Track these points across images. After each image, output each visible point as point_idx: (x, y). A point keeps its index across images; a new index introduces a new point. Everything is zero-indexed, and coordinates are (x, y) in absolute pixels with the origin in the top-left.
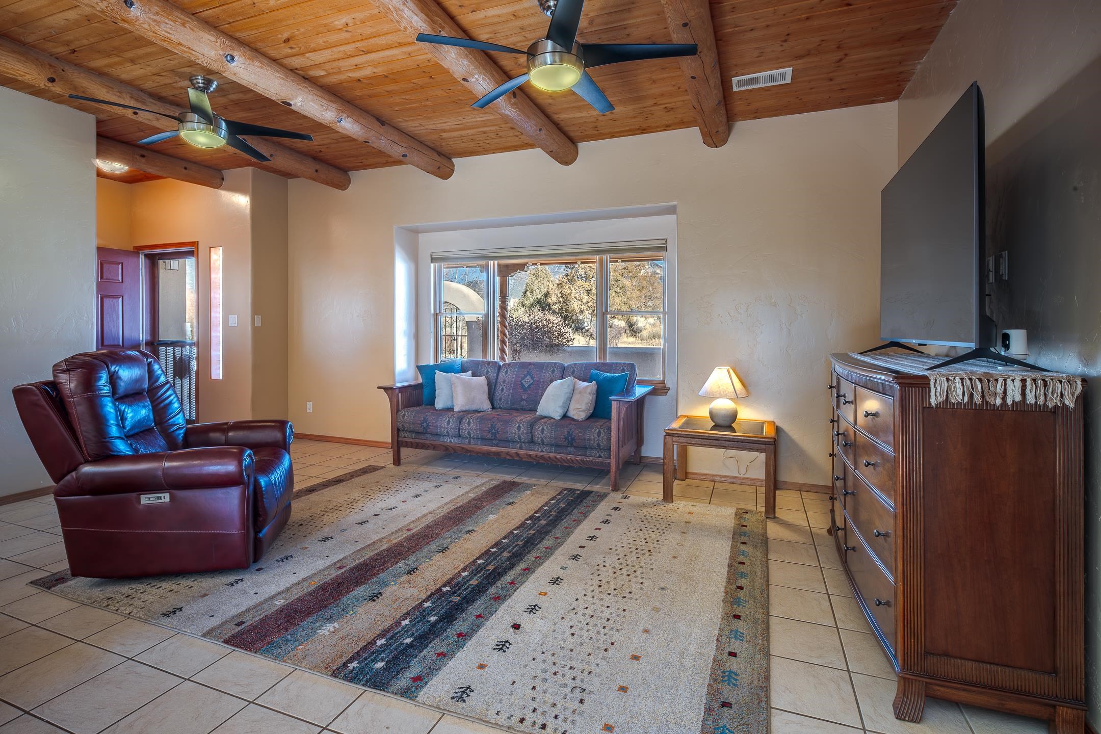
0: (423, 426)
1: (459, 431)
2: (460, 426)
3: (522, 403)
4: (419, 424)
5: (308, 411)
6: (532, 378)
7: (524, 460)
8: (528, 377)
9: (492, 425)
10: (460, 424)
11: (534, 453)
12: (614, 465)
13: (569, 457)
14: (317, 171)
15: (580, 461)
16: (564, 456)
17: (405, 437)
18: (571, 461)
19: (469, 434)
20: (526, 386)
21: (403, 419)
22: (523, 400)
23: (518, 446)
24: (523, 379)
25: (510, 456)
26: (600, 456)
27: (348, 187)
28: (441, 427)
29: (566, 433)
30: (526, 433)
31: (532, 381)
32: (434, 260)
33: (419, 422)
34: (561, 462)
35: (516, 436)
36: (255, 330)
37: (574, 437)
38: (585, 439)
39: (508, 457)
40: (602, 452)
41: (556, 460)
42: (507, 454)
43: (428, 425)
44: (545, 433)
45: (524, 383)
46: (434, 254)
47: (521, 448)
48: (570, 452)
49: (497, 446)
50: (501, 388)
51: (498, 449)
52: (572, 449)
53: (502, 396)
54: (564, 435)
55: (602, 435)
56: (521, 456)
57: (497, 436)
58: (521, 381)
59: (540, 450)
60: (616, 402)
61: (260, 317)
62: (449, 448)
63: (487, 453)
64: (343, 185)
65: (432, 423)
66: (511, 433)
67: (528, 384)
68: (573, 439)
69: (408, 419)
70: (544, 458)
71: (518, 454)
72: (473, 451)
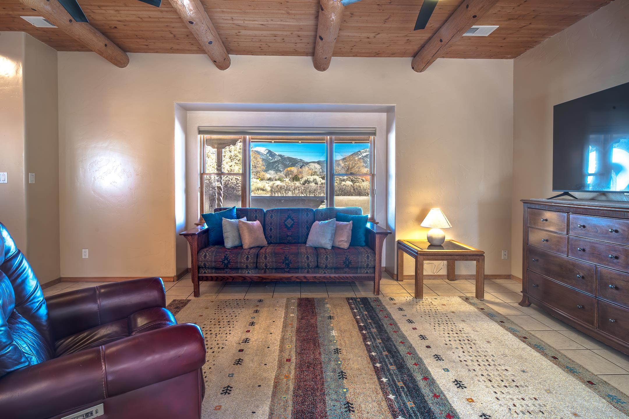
0: (225, 263)
1: (256, 264)
2: (257, 260)
3: (288, 238)
4: (220, 262)
5: (83, 257)
6: (293, 220)
7: (310, 281)
8: (289, 219)
9: (285, 257)
10: (257, 259)
11: (318, 275)
12: (378, 277)
13: (344, 275)
14: (106, 45)
15: (353, 278)
16: (342, 275)
17: (205, 273)
18: (346, 278)
19: (266, 266)
20: (289, 226)
21: (205, 258)
22: (289, 236)
23: (306, 271)
24: (286, 221)
25: (299, 279)
26: (367, 273)
27: (126, 66)
28: (241, 263)
29: (344, 259)
30: (314, 261)
31: (293, 222)
32: (200, 132)
33: (221, 260)
34: (339, 279)
35: (306, 264)
36: (29, 186)
37: (350, 262)
38: (358, 262)
39: (298, 280)
40: (368, 270)
41: (336, 278)
42: (297, 278)
43: (229, 262)
44: (329, 260)
45: (287, 224)
46: (201, 128)
47: (308, 272)
48: (346, 272)
49: (289, 272)
50: (269, 228)
51: (289, 275)
52: (347, 269)
53: (272, 234)
54: (343, 261)
55: (370, 258)
56: (308, 278)
57: (290, 265)
58: (284, 223)
59: (323, 272)
60: (379, 235)
61: (34, 174)
62: (247, 278)
63: (280, 279)
64: (122, 63)
65: (233, 260)
66: (302, 262)
67: (290, 225)
68: (350, 263)
69: (210, 259)
70: (326, 278)
71: (305, 277)
72: (268, 279)
